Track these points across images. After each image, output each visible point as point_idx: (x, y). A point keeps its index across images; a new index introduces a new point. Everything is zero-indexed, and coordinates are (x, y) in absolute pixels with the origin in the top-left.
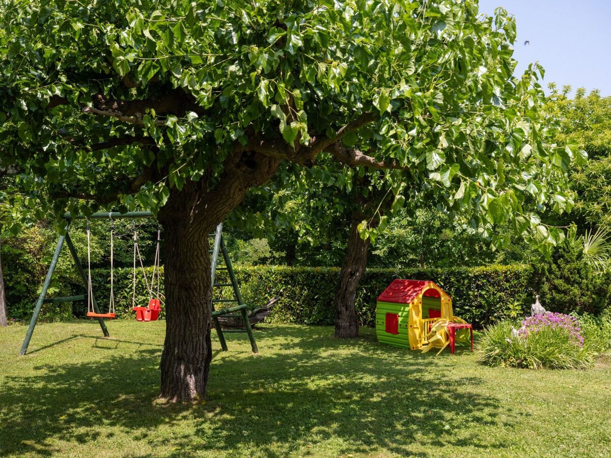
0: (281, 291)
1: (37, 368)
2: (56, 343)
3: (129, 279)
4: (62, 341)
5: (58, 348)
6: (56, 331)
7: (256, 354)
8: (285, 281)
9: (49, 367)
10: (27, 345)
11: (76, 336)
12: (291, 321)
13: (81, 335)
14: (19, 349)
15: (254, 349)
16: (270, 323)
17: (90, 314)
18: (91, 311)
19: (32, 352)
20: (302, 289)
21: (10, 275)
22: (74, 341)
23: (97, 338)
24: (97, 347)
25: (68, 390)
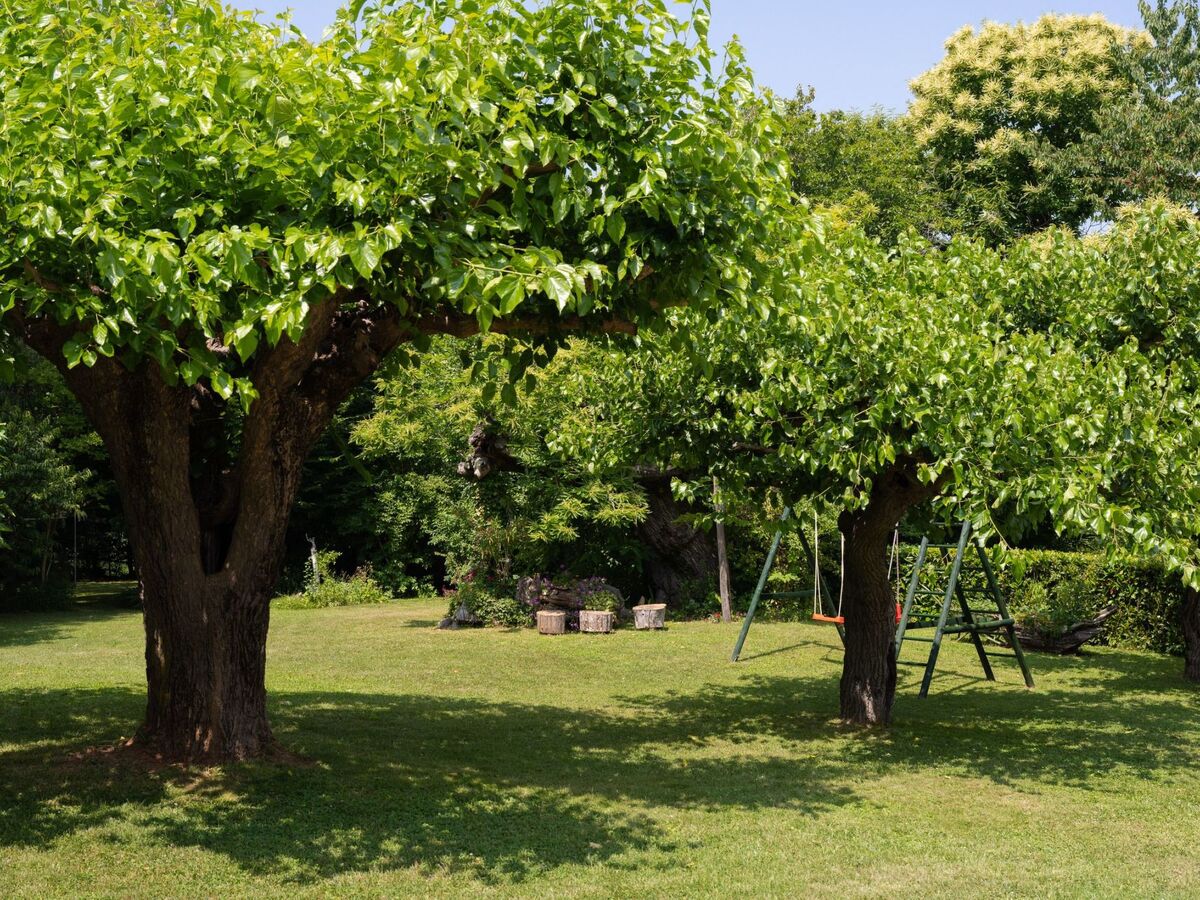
0: (1133, 597)
1: (744, 678)
2: (779, 651)
3: (907, 563)
4: (787, 649)
5: (779, 657)
6: (787, 634)
7: (1031, 689)
8: (1139, 581)
9: (757, 677)
10: (739, 651)
11: (806, 643)
12: (1148, 646)
13: (815, 642)
14: (730, 655)
15: (1029, 681)
16: (1115, 646)
17: (816, 616)
18: (818, 612)
19: (745, 660)
20: (1165, 597)
21: (737, 552)
22: (802, 650)
23: (833, 648)
24: (827, 660)
25: (760, 703)
